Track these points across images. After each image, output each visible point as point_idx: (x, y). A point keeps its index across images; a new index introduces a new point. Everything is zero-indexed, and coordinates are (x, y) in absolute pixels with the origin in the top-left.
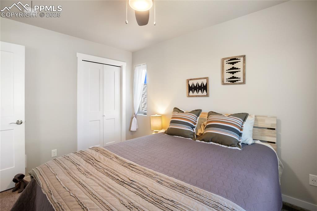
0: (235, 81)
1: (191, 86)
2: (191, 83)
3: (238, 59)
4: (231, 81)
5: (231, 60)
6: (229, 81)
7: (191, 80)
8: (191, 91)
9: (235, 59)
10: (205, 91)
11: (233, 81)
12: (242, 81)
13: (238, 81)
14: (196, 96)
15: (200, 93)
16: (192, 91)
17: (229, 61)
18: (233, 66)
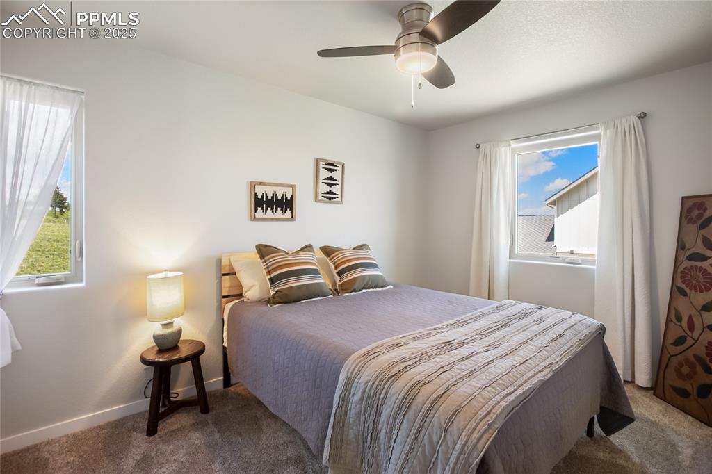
0: (333, 198)
1: (259, 197)
2: (260, 191)
3: (336, 166)
4: (327, 198)
5: (329, 164)
6: (325, 197)
7: (261, 184)
8: (259, 209)
9: (333, 165)
10: (288, 209)
11: (330, 197)
12: (339, 199)
13: (335, 198)
14: (272, 219)
15: (279, 213)
16: (262, 209)
17: (326, 165)
18: (331, 174)
